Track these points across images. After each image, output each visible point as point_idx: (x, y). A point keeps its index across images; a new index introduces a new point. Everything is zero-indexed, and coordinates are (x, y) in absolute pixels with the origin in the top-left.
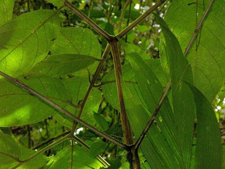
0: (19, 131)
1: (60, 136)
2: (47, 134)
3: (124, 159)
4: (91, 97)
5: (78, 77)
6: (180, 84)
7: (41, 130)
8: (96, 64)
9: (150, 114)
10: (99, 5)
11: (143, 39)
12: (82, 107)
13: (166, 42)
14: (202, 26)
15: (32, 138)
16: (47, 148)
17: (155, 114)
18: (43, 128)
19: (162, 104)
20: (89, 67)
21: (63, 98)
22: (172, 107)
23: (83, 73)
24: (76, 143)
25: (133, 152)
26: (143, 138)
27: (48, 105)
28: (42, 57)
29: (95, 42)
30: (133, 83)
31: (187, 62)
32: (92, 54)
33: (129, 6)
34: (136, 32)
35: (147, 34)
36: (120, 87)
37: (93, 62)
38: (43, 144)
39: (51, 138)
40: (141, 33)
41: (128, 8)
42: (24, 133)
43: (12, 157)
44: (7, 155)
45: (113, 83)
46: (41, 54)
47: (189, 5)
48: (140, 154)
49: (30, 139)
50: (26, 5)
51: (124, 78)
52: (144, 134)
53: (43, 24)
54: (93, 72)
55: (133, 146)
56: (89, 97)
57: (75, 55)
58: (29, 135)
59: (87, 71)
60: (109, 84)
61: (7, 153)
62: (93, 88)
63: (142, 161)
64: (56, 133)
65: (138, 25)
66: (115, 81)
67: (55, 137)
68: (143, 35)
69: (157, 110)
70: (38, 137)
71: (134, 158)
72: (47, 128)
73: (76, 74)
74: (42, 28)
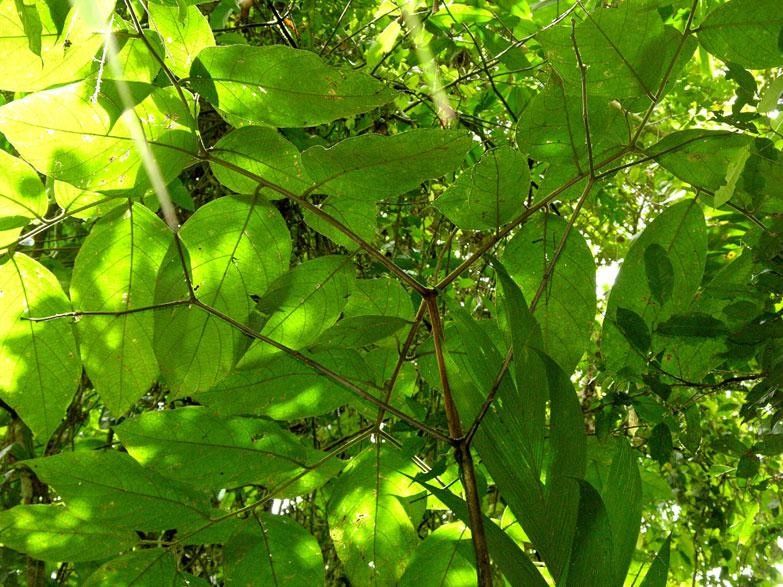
0: (300, 430)
1: (356, 434)
2: (339, 432)
3: (451, 459)
4: (402, 375)
5: (383, 348)
6: (526, 350)
7: (329, 427)
8: (408, 328)
9: (485, 396)
10: (405, 253)
11: (467, 298)
12: (390, 389)
13: (505, 294)
14: (553, 270)
15: (318, 439)
16: (338, 450)
17: (492, 395)
18: (332, 425)
19: (501, 378)
20: (397, 333)
21: (363, 379)
22: (515, 382)
23: (390, 342)
24: (384, 441)
25: (463, 448)
26: (476, 429)
27: (343, 386)
28: (332, 322)
29: (406, 298)
30: (460, 353)
31: (534, 321)
32: (401, 315)
33: (447, 253)
34: (457, 289)
35: (472, 291)
36: (442, 359)
37: (404, 325)
38: (334, 446)
39: (344, 436)
40: (464, 289)
41: (446, 255)
42: (308, 431)
43: (295, 462)
44: (288, 459)
45: (432, 355)
46: (330, 317)
47: (534, 242)
48: (473, 453)
49: (315, 440)
50: (306, 255)
51: (446, 347)
52: (477, 423)
53: (332, 275)
54: (404, 340)
55: (464, 440)
56: (399, 375)
57: (377, 317)
58: (314, 434)
59: (394, 339)
60: (427, 356)
61: (287, 456)
62: (404, 363)
63: (476, 461)
64: (350, 430)
65: (459, 277)
66: (434, 352)
67: (351, 434)
68: (467, 293)
69: (495, 389)
70: (326, 437)
71: (465, 457)
72: (339, 423)
73: (380, 343)
74: (331, 280)
